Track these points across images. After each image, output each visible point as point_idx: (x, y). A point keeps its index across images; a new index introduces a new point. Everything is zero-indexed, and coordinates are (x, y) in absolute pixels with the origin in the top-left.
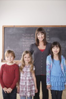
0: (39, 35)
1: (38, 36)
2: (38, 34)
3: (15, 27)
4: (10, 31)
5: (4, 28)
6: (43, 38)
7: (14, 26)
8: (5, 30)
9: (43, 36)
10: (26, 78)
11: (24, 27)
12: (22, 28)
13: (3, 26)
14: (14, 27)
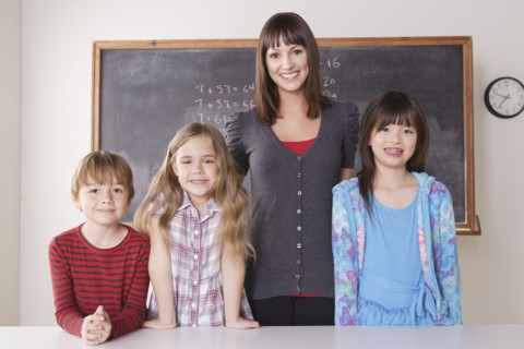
0: (275, 55)
1: (272, 64)
2: (270, 51)
3: (158, 46)
4: (132, 70)
5: (102, 52)
6: (303, 74)
7: (154, 43)
8: (108, 66)
9: (301, 59)
10: (195, 288)
11: (204, 45)
12: (197, 55)
13: (95, 45)
14: (150, 51)
